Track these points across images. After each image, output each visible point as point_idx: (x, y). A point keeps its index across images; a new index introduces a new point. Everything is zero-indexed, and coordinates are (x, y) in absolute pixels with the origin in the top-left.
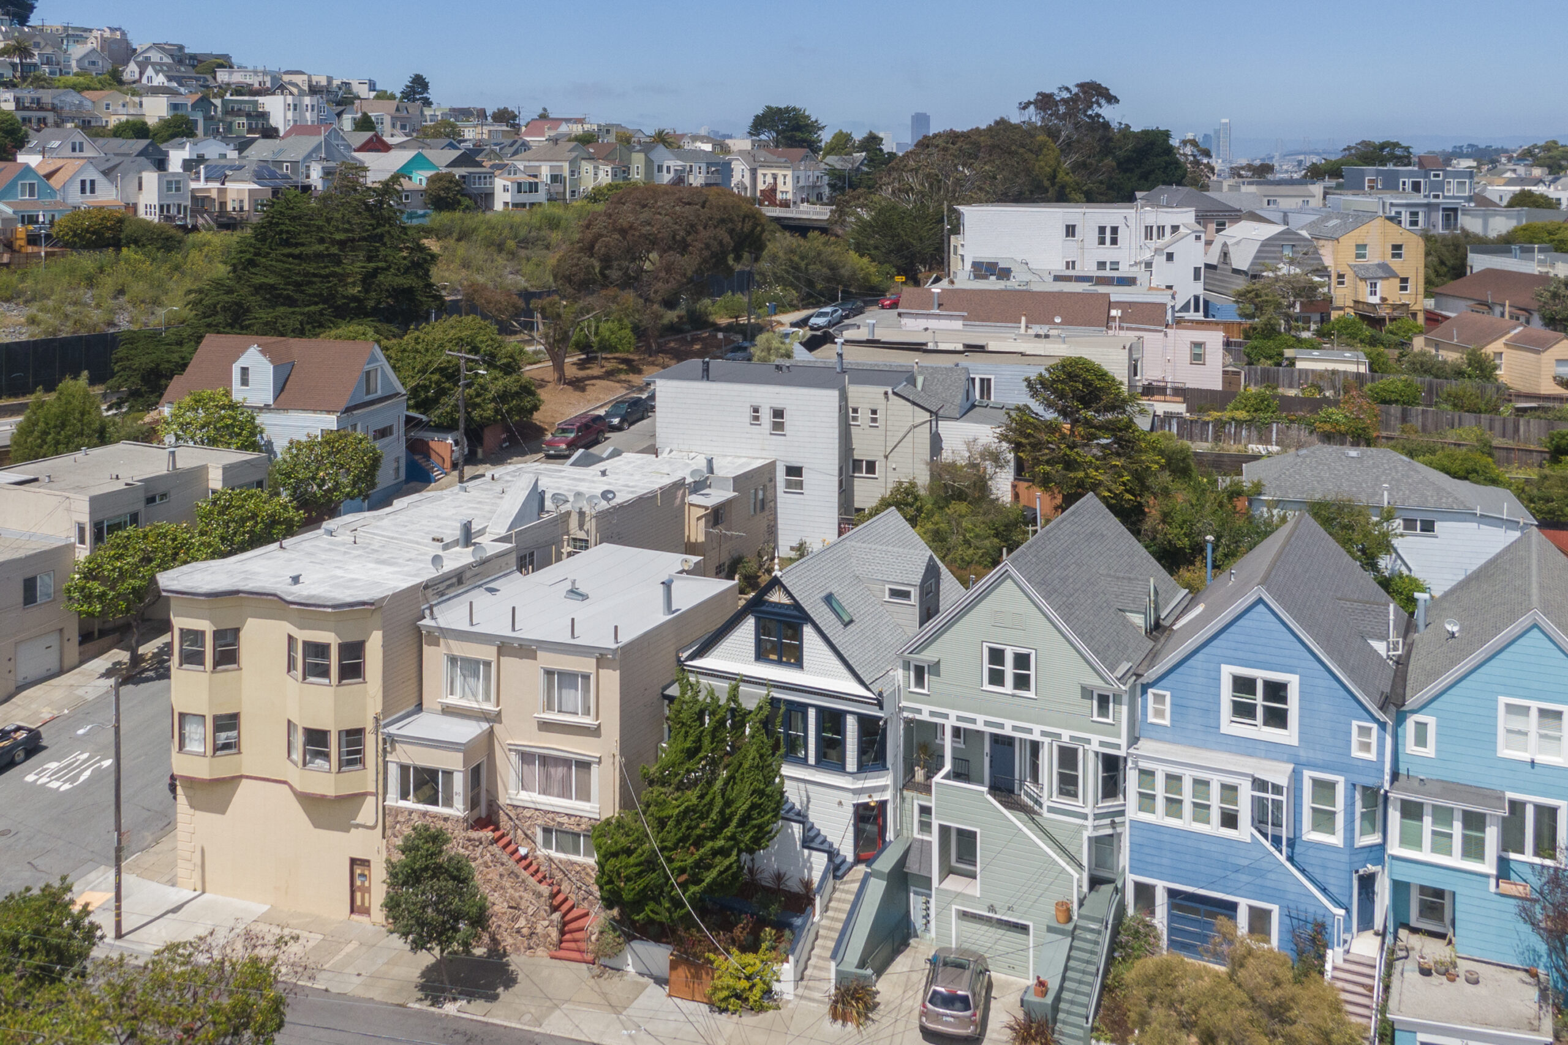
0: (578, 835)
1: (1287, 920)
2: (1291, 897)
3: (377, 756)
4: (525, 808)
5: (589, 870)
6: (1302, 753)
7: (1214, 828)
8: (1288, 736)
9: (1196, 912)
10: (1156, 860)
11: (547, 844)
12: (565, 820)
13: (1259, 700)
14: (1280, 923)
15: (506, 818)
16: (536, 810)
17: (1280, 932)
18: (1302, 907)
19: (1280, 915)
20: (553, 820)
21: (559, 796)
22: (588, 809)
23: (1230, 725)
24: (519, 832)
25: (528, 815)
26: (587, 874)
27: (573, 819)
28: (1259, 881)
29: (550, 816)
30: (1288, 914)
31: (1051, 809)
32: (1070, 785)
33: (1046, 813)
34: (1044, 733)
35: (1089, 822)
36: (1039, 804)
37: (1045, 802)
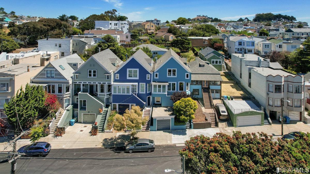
6: (139, 80)
7: (126, 94)
8: (137, 78)
13: (133, 73)
23: (128, 78)
31: (99, 95)
32: (102, 91)
33: (98, 96)
34: (98, 83)
35: (106, 96)
36: (97, 94)
37: (98, 94)
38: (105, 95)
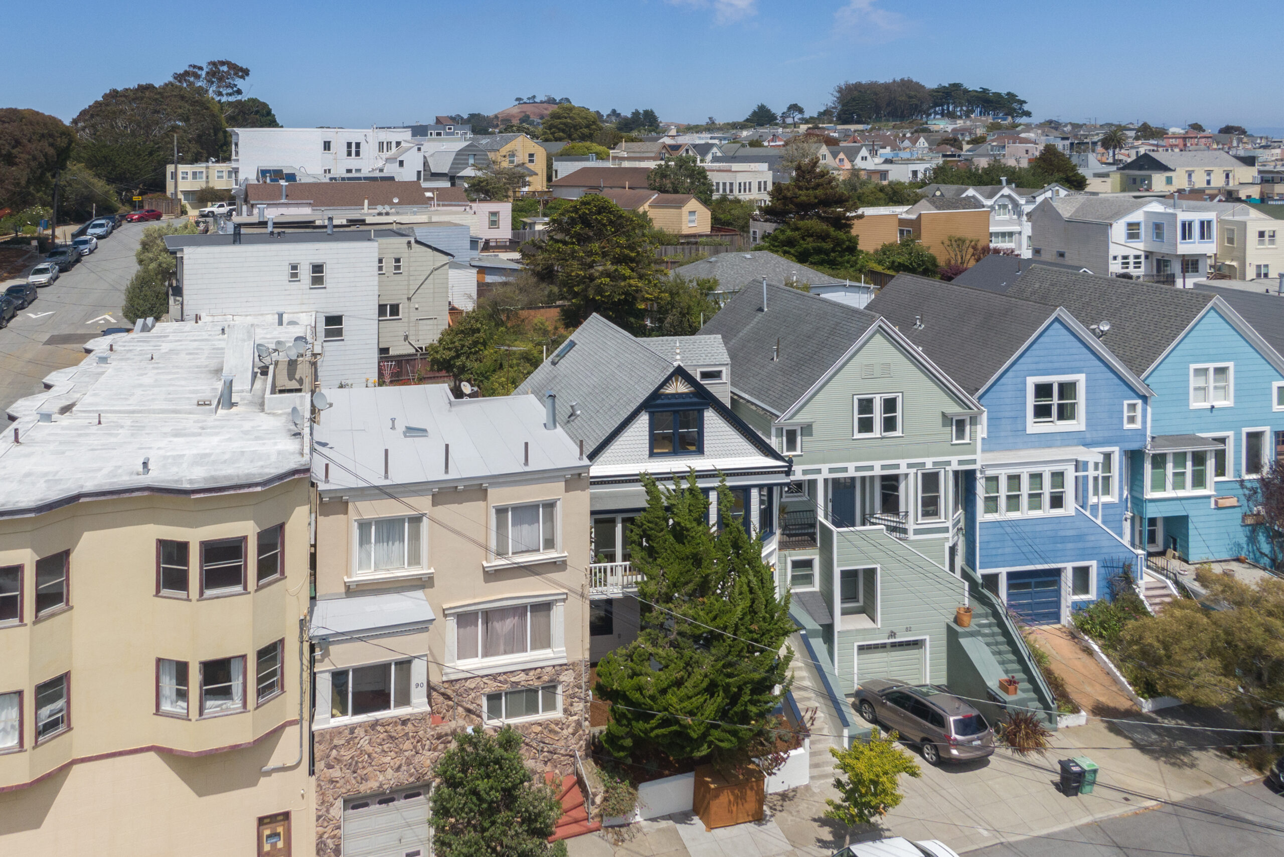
0: (536, 691)
1: (1103, 570)
2: (1104, 550)
3: (302, 670)
4: (466, 679)
5: (553, 726)
6: (1088, 435)
7: (1047, 512)
8: (1077, 425)
9: (1027, 585)
10: (1000, 551)
11: (494, 712)
12: (522, 677)
13: (1055, 401)
14: (1098, 574)
15: (441, 698)
16: (482, 677)
17: (1098, 581)
18: (1115, 556)
19: (1098, 568)
20: (506, 682)
21: (505, 653)
22: (552, 655)
23: (1034, 426)
24: (460, 709)
25: (473, 686)
26: (551, 731)
27: (531, 673)
28: (1080, 545)
29: (501, 678)
30: (1105, 565)
31: (917, 532)
32: (930, 506)
33: (911, 536)
34: (910, 466)
35: (949, 535)
36: (905, 531)
37: (911, 526)
38: (946, 530)
